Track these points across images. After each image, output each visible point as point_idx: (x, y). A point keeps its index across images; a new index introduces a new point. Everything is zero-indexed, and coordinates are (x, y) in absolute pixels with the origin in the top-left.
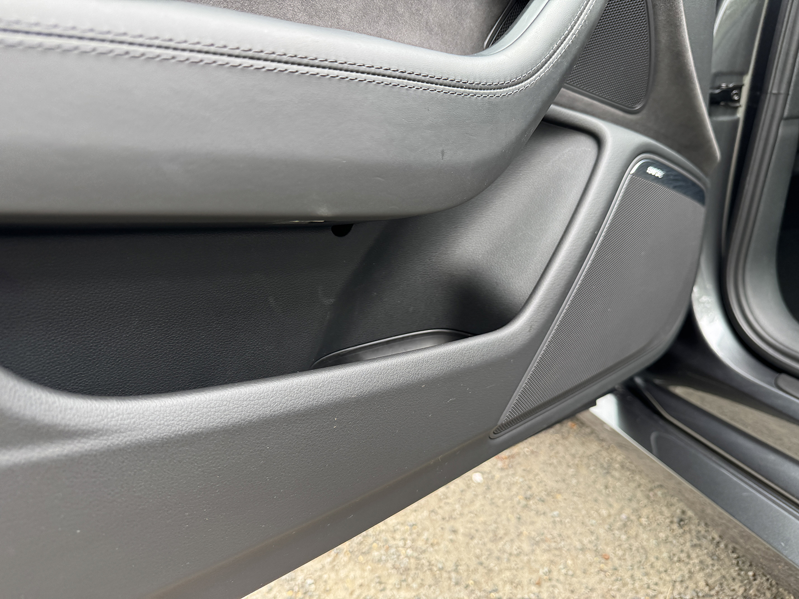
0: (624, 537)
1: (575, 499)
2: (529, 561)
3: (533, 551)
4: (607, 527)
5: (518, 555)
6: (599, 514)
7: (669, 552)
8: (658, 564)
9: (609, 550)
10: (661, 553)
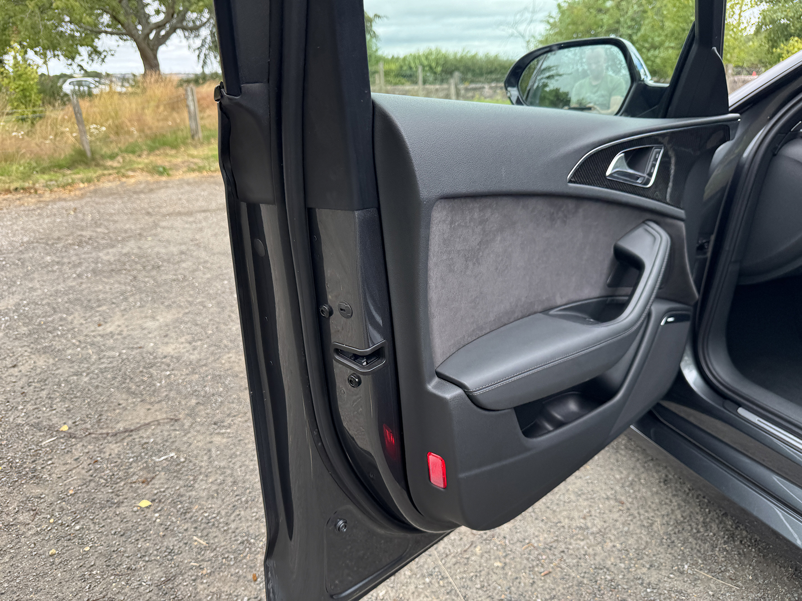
0: (631, 491)
1: (599, 468)
2: (576, 505)
3: (578, 500)
4: (621, 485)
5: (569, 502)
6: (615, 478)
7: (659, 499)
8: (653, 506)
9: (623, 498)
10: (654, 500)
